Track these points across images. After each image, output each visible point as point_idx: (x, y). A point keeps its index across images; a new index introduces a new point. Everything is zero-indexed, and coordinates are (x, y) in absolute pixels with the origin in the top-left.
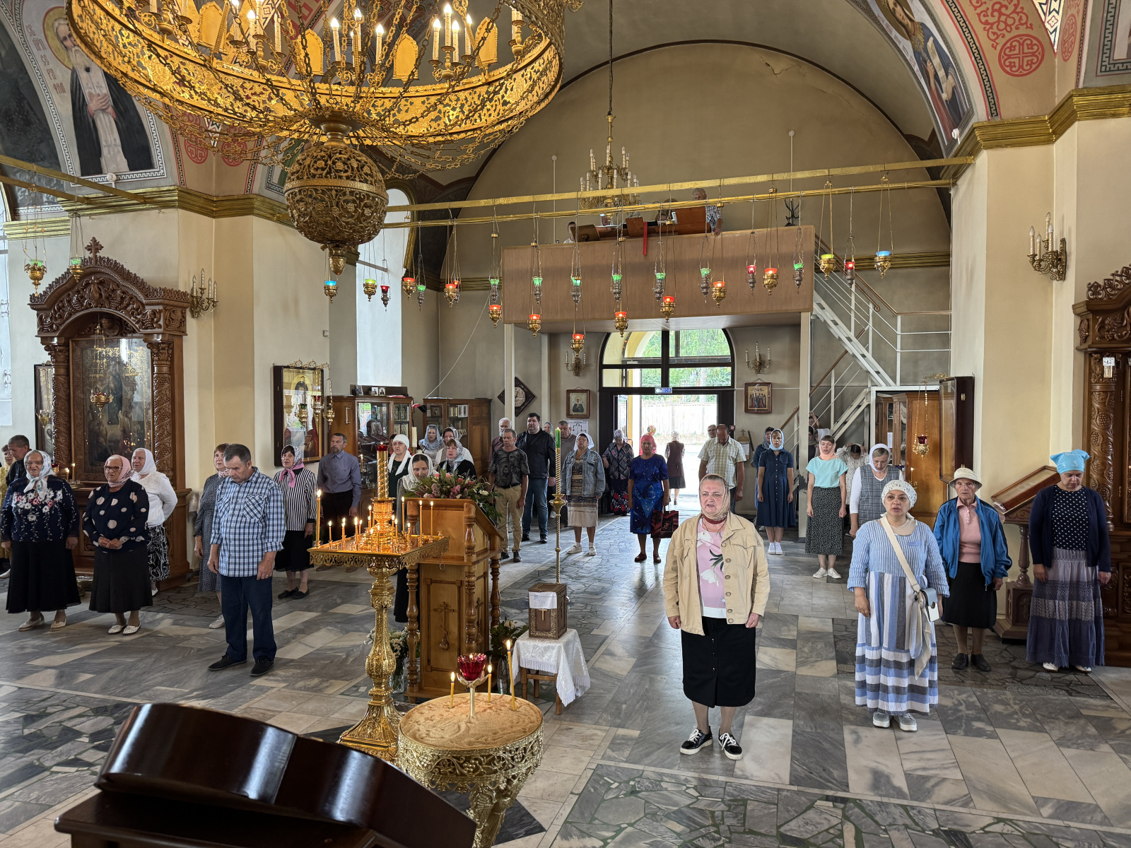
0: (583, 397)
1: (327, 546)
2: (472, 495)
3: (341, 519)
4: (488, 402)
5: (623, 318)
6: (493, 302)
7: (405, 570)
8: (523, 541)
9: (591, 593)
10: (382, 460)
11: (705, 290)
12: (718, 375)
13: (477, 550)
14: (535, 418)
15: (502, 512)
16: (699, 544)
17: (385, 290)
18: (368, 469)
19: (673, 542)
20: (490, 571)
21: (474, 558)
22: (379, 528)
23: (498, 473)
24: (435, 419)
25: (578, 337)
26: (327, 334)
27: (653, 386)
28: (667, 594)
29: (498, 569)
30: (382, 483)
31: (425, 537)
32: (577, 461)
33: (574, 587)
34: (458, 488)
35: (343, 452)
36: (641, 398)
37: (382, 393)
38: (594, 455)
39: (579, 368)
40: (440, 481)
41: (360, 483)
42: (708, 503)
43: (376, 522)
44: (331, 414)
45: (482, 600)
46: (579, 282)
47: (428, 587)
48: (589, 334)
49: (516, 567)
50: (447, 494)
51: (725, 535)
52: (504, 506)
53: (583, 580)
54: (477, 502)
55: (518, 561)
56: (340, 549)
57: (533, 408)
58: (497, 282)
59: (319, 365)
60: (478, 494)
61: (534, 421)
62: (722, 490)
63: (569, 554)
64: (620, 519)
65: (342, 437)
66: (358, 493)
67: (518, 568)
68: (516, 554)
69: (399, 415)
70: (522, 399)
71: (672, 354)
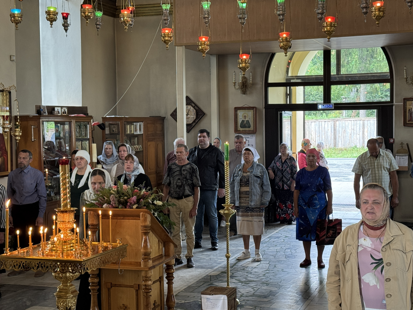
0: (250, 114)
1: (16, 252)
2: (147, 205)
3: (28, 228)
4: (162, 119)
5: (286, 38)
6: (165, 26)
7: (87, 275)
8: (195, 248)
9: (260, 296)
10: (64, 174)
11: (365, 10)
12: (377, 92)
13: (152, 256)
14: (205, 134)
15: (176, 221)
16: (360, 249)
17: (65, 17)
18: (53, 183)
19: (336, 248)
20: (165, 275)
21: (150, 263)
22: (62, 236)
23: (172, 185)
24: (113, 136)
25: (244, 57)
26: (14, 58)
27: (315, 102)
28: (330, 296)
29: (172, 273)
30: (65, 194)
31: (105, 244)
32: (245, 174)
33: (243, 290)
34: (134, 198)
35: (30, 167)
36: (304, 115)
37: (64, 112)
38: (260, 168)
39: (246, 86)
40: (118, 192)
41: (45, 195)
42: (368, 210)
43: (60, 231)
44: (18, 132)
45: (158, 302)
46: (245, 5)
47: (109, 290)
48: (254, 54)
49: (190, 272)
50: (125, 204)
51: (385, 240)
52: (178, 216)
53: (252, 284)
54: (153, 212)
55: (191, 267)
56: (27, 255)
57: (203, 125)
58: (168, 7)
59: (7, 87)
60: (153, 204)
61: (204, 137)
62: (381, 198)
63: (239, 260)
64: (286, 228)
65: (28, 154)
66: (44, 205)
67: (191, 273)
68: (189, 260)
69: (80, 133)
70: (193, 116)
71: (333, 71)
